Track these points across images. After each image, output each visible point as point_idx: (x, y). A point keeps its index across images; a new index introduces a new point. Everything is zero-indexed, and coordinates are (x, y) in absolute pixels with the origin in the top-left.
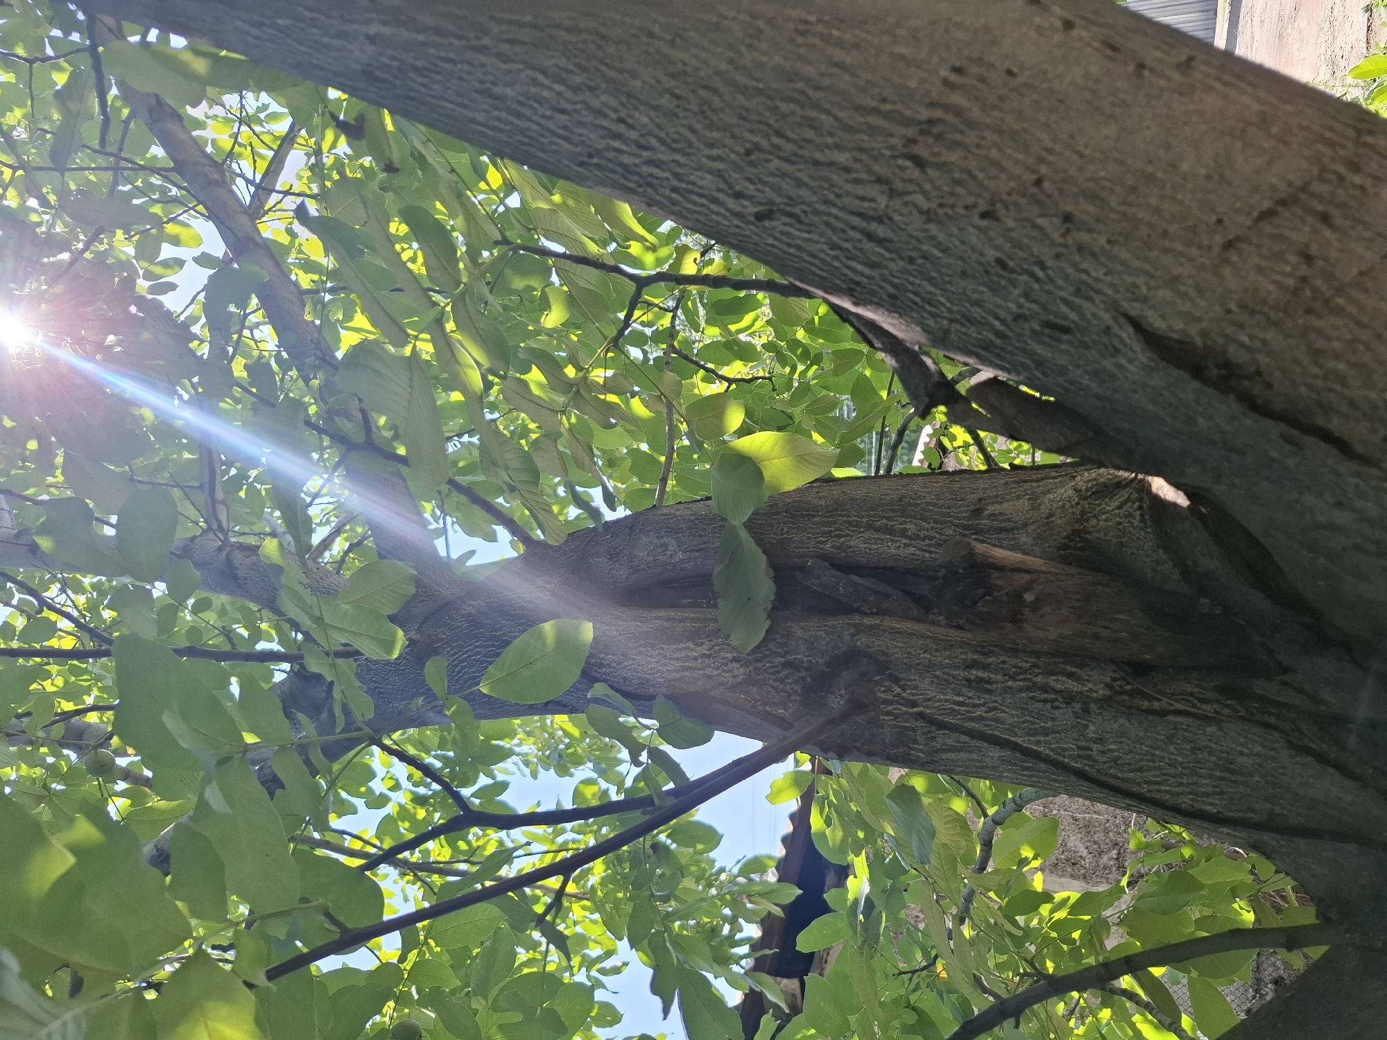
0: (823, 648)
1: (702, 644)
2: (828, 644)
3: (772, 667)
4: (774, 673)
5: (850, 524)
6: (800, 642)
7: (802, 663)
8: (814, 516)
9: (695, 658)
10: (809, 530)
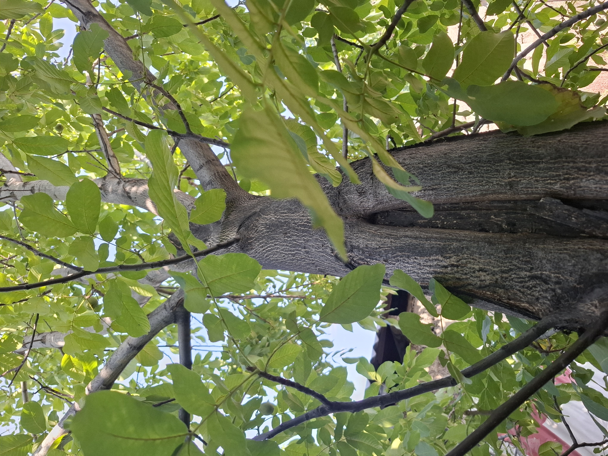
0: (571, 268)
1: (450, 257)
2: (574, 266)
3: (518, 278)
4: (521, 282)
5: (579, 169)
6: (544, 262)
7: (550, 278)
8: (539, 163)
9: (446, 267)
10: (536, 174)
